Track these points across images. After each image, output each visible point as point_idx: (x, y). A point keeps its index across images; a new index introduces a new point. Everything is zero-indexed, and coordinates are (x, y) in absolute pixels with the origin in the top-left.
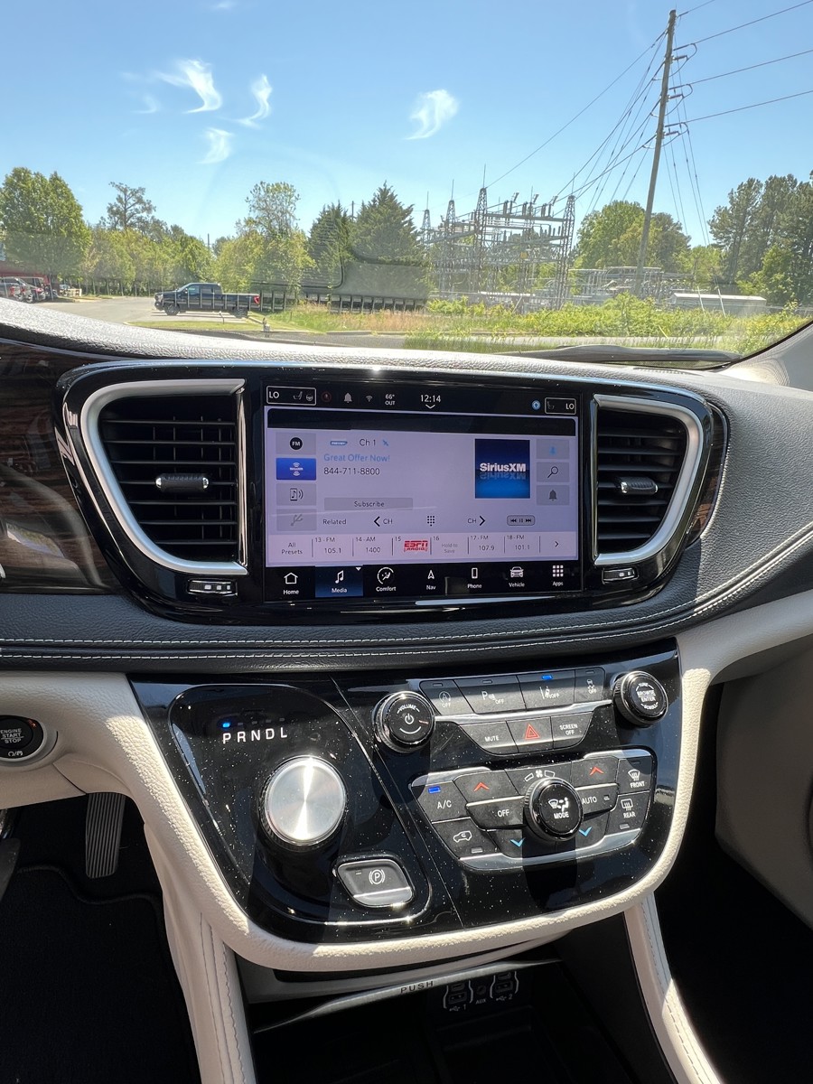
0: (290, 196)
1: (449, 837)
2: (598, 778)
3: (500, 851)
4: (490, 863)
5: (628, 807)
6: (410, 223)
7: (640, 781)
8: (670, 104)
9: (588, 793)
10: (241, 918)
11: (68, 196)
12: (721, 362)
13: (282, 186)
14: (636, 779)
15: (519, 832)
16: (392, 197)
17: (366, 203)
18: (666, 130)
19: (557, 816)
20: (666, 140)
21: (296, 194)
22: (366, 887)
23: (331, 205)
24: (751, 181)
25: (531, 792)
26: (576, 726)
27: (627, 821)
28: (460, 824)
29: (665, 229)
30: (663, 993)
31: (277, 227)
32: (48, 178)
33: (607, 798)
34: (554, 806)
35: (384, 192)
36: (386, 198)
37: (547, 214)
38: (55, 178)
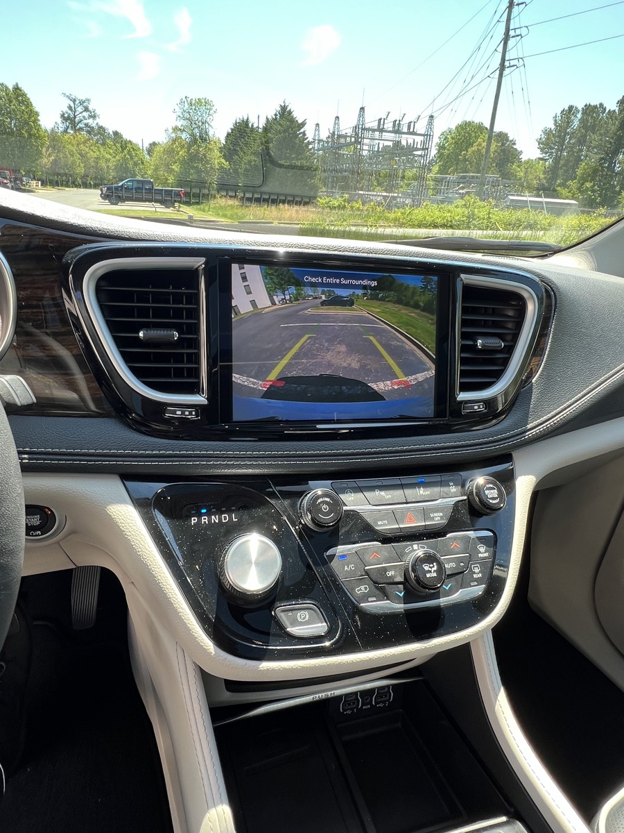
0: (210, 109)
1: (353, 589)
2: (457, 550)
3: (388, 599)
4: (381, 608)
5: (477, 570)
6: (304, 133)
7: (485, 552)
8: (511, 42)
9: (449, 561)
10: (208, 644)
11: (28, 104)
12: (547, 251)
13: (203, 101)
14: (483, 552)
15: (401, 586)
16: (290, 112)
17: (270, 117)
18: (507, 64)
19: (428, 575)
20: (507, 71)
21: (214, 109)
22: (295, 623)
23: (241, 119)
24: (571, 108)
25: (410, 559)
26: (441, 514)
27: (476, 580)
28: (361, 581)
29: (503, 145)
30: (497, 696)
31: (198, 134)
32: (11, 87)
33: (462, 564)
34: (426, 568)
35: (284, 108)
36: (285, 113)
37: (411, 130)
38: (17, 88)
